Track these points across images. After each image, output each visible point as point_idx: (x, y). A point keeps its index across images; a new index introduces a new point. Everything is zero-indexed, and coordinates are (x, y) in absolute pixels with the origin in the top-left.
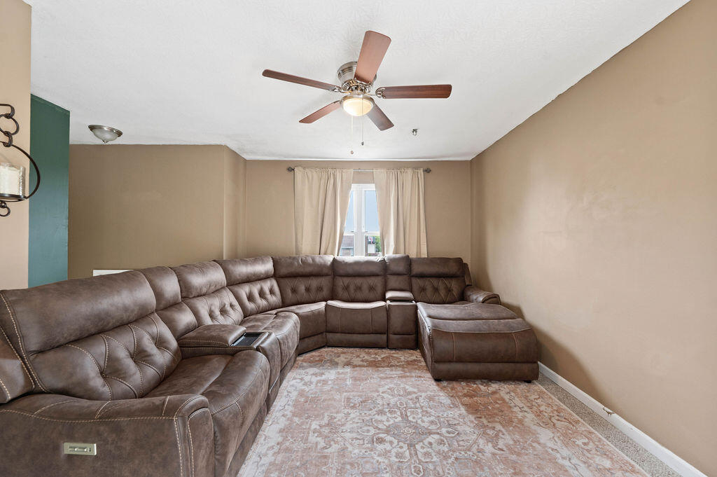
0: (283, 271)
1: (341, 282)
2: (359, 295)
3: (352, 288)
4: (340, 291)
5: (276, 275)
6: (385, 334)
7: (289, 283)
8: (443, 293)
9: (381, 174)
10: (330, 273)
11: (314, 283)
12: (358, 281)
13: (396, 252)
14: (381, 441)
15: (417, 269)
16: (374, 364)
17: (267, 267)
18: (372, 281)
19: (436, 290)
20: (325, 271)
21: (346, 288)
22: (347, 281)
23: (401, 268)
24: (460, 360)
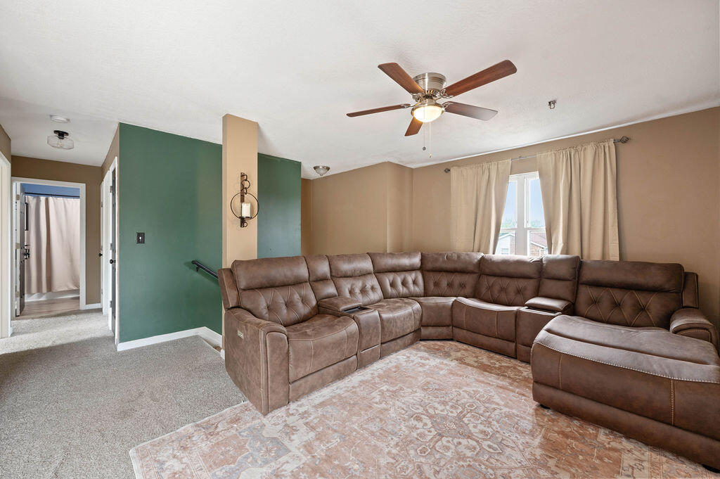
0: (429, 265)
1: (486, 281)
2: (503, 297)
3: (497, 288)
4: (483, 290)
5: (422, 269)
6: (514, 342)
7: (433, 277)
10: (476, 270)
11: (457, 279)
14: (418, 419)
15: (587, 275)
16: (484, 368)
17: (416, 260)
18: (522, 283)
19: (617, 305)
20: (471, 268)
21: (490, 288)
22: (492, 280)
23: (564, 271)
24: (567, 390)
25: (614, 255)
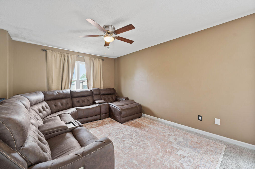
0: (48, 98)
1: (75, 100)
2: (84, 104)
3: (81, 101)
4: (75, 103)
5: (46, 100)
6: (99, 115)
7: (53, 102)
8: (111, 99)
9: (87, 58)
10: (70, 96)
11: (64, 101)
12: (83, 98)
13: (94, 87)
14: (124, 141)
15: (102, 93)
17: (41, 96)
18: (88, 98)
20: (68, 96)
21: (78, 102)
22: (78, 99)
24: (128, 116)
25: (102, 88)
